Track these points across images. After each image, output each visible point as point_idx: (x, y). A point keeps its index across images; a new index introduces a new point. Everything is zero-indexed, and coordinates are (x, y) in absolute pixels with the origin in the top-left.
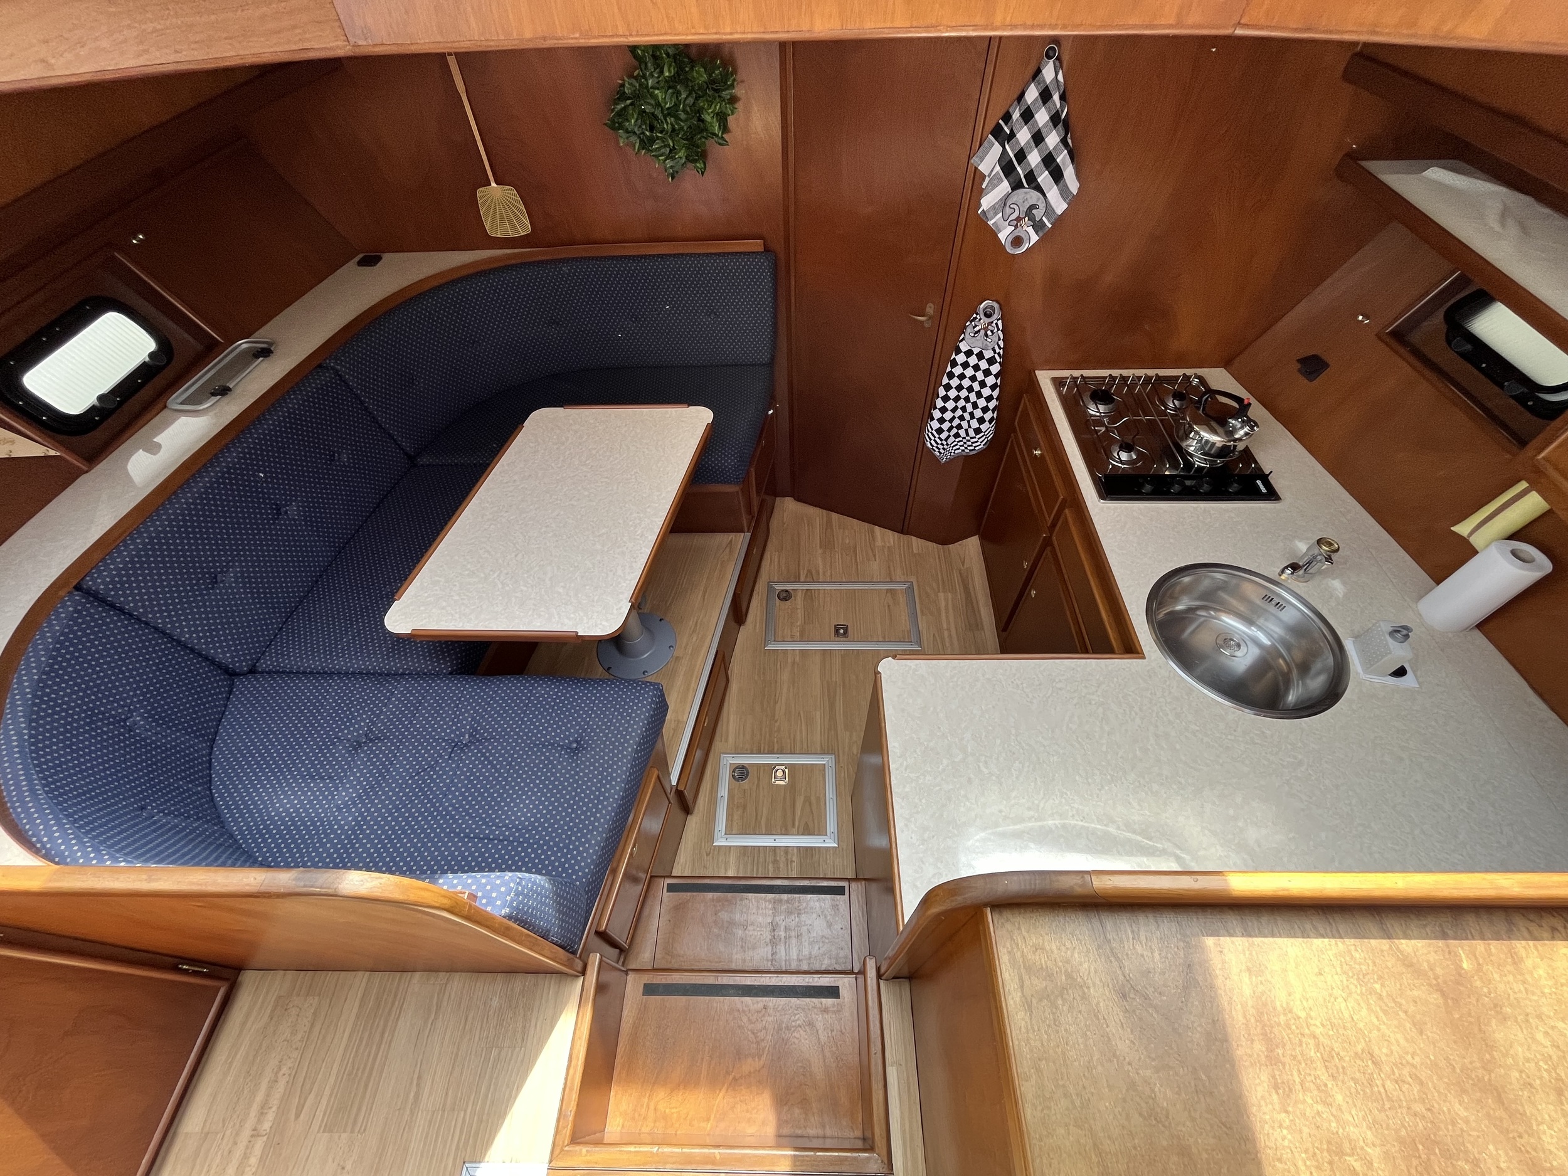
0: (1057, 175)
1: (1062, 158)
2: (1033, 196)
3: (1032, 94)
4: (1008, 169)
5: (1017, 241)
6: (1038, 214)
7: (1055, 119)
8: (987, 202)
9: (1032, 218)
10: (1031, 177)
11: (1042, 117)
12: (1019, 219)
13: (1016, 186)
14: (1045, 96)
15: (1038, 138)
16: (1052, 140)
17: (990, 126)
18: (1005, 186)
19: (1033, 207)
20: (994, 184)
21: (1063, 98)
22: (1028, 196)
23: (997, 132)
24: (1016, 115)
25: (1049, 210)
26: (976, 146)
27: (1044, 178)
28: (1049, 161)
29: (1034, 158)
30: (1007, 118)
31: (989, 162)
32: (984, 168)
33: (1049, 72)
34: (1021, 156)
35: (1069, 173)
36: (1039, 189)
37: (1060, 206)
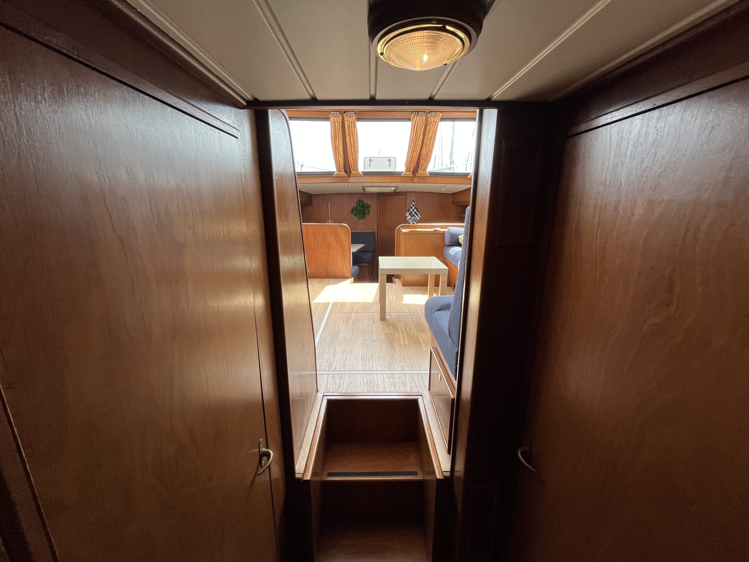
0: (417, 215)
1: (417, 212)
3: (412, 206)
4: (410, 214)
6: (416, 220)
7: (415, 208)
8: (408, 218)
9: (415, 220)
10: (414, 215)
11: (413, 208)
12: (413, 221)
13: (412, 216)
14: (413, 205)
15: (413, 210)
16: (415, 210)
17: (407, 210)
18: (410, 216)
19: (415, 219)
20: (408, 216)
21: (416, 206)
22: (413, 218)
23: (408, 211)
24: (410, 208)
25: (417, 219)
26: (405, 213)
27: (415, 215)
28: (415, 213)
29: (413, 213)
31: (408, 214)
32: (407, 215)
33: (413, 203)
34: (412, 213)
35: (419, 215)
36: (415, 216)
37: (419, 219)
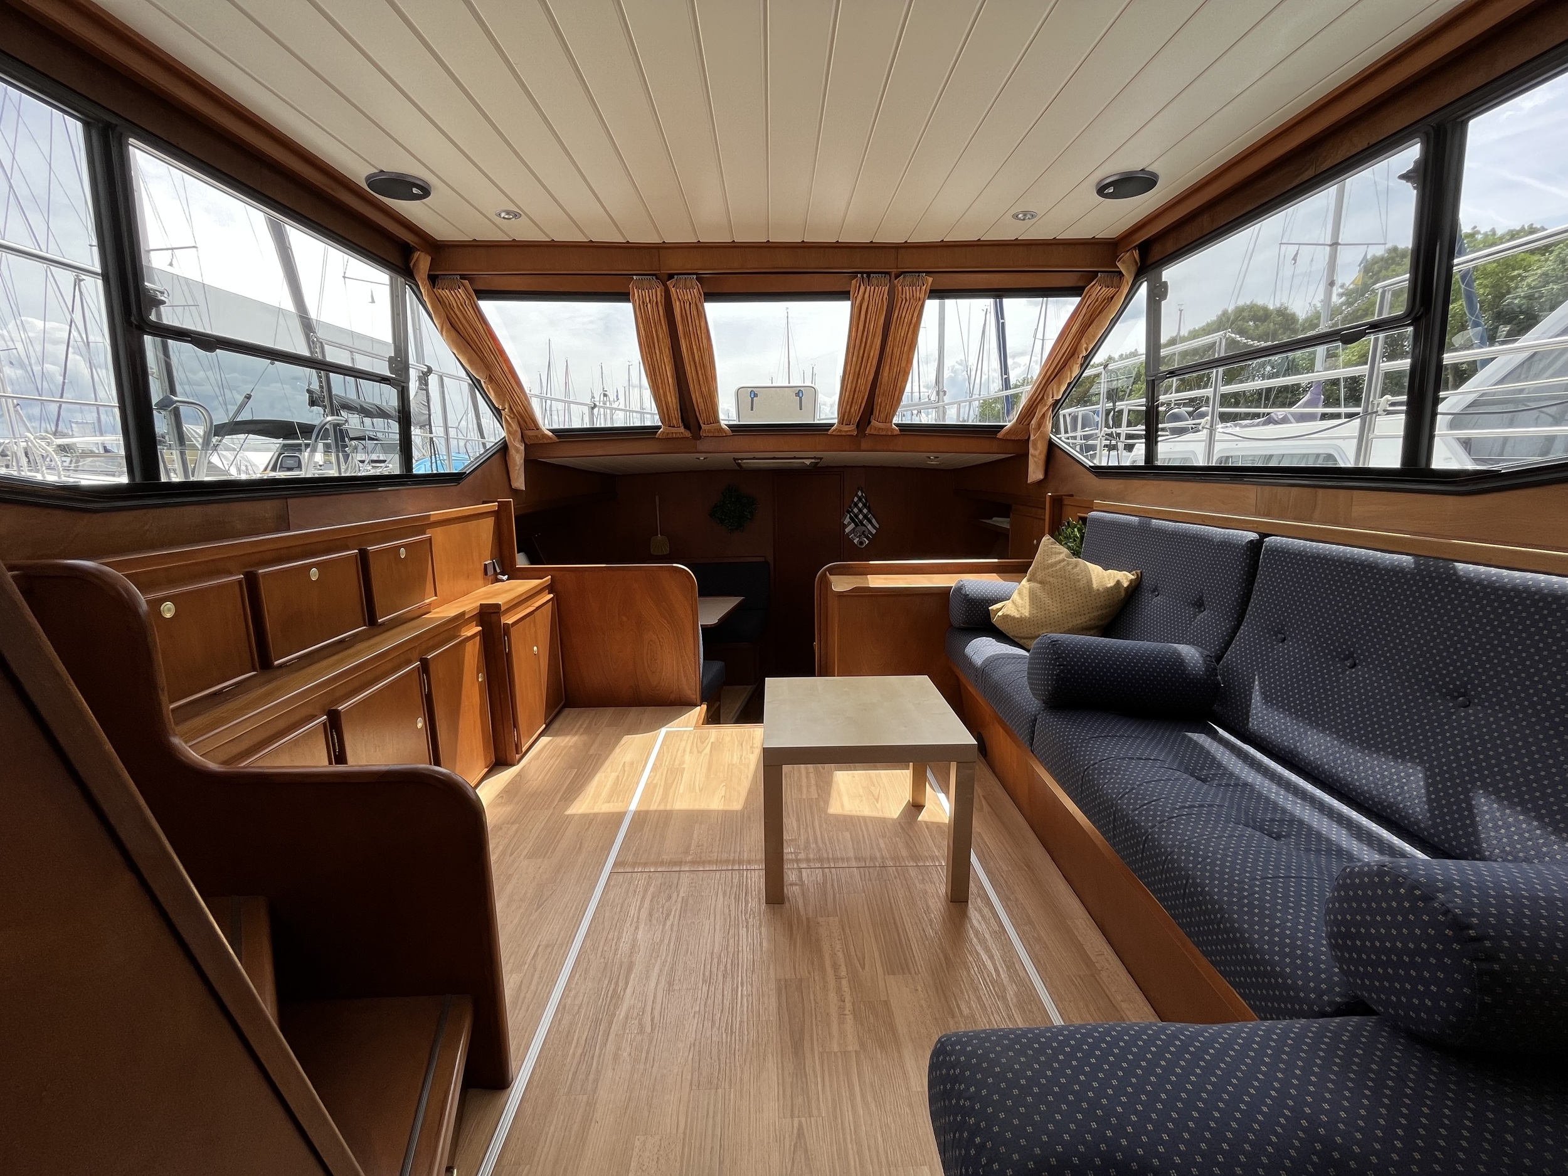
0: (870, 522)
1: (870, 517)
2: (864, 528)
4: (853, 521)
5: (861, 543)
6: (866, 533)
8: (847, 530)
9: (864, 535)
10: (861, 522)
11: (860, 505)
12: (860, 536)
13: (857, 525)
14: (860, 499)
15: (860, 511)
16: (865, 511)
17: (846, 510)
18: (852, 525)
19: (863, 531)
20: (849, 524)
21: (866, 500)
22: (861, 528)
23: (848, 512)
24: (853, 505)
25: (870, 532)
26: (843, 516)
27: (865, 522)
28: (866, 517)
29: (861, 517)
30: (850, 507)
31: (847, 520)
32: (845, 522)
33: (860, 494)
34: (856, 516)
35: (874, 521)
36: (864, 526)
37: (874, 531)
